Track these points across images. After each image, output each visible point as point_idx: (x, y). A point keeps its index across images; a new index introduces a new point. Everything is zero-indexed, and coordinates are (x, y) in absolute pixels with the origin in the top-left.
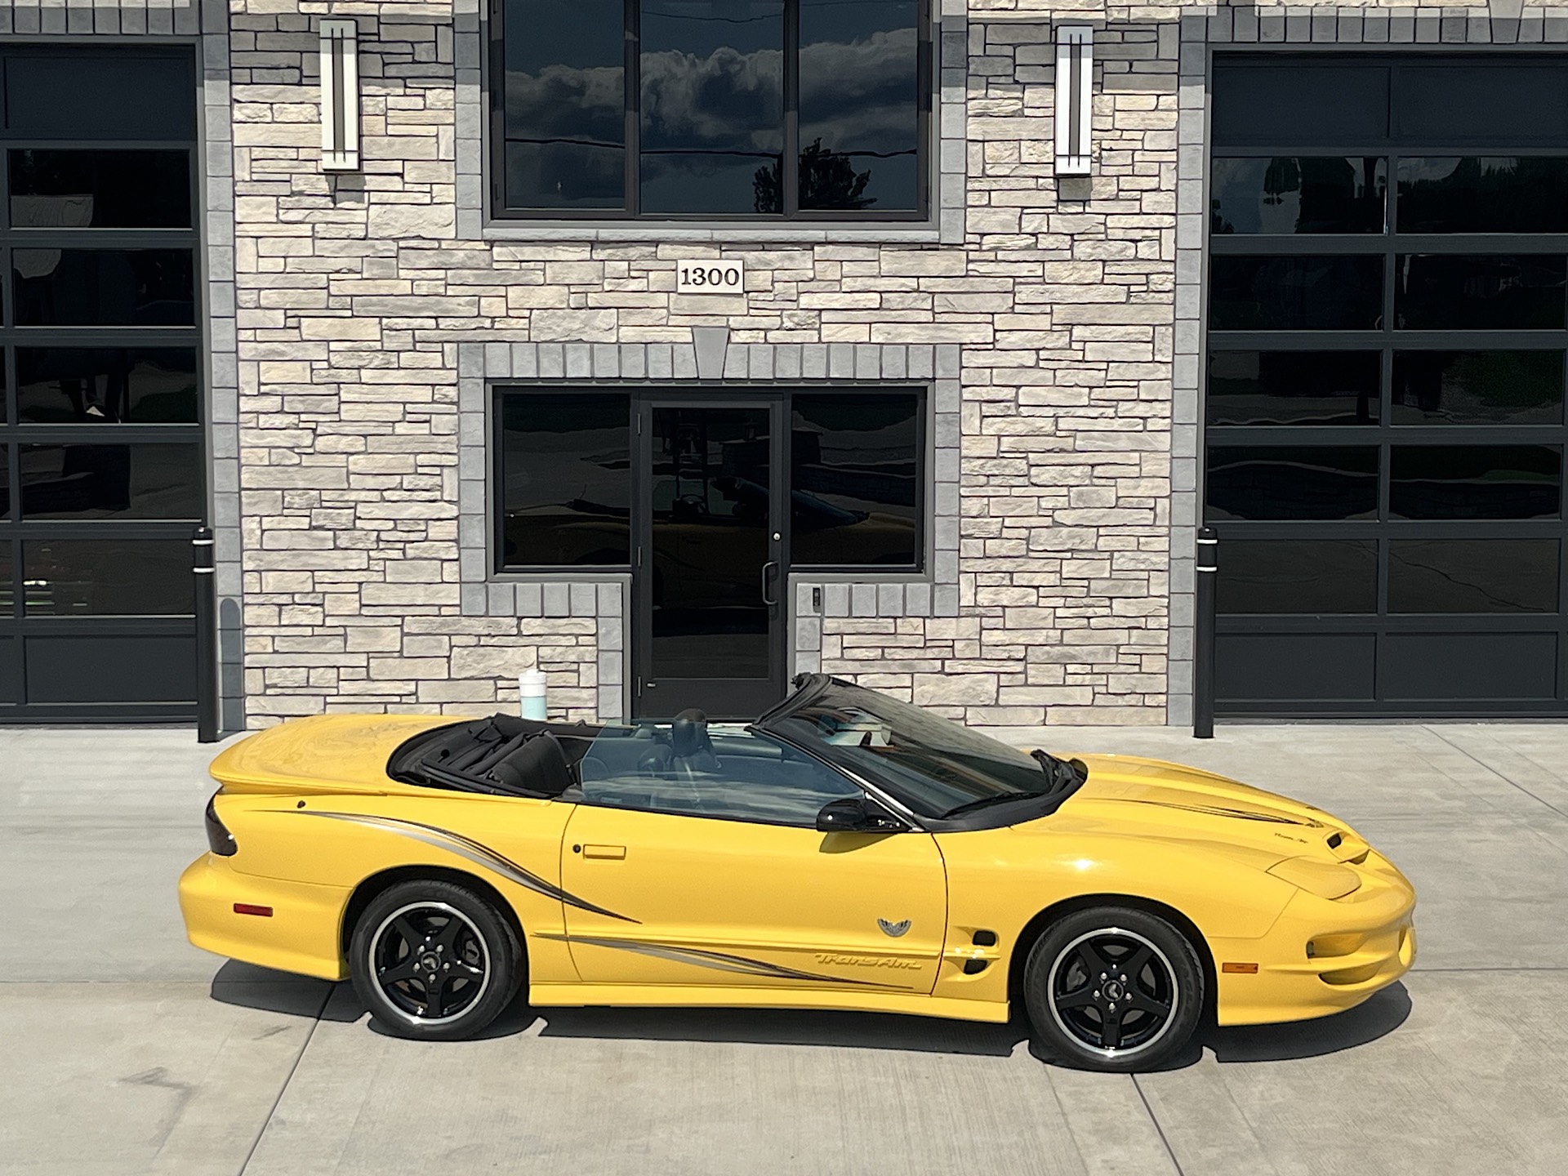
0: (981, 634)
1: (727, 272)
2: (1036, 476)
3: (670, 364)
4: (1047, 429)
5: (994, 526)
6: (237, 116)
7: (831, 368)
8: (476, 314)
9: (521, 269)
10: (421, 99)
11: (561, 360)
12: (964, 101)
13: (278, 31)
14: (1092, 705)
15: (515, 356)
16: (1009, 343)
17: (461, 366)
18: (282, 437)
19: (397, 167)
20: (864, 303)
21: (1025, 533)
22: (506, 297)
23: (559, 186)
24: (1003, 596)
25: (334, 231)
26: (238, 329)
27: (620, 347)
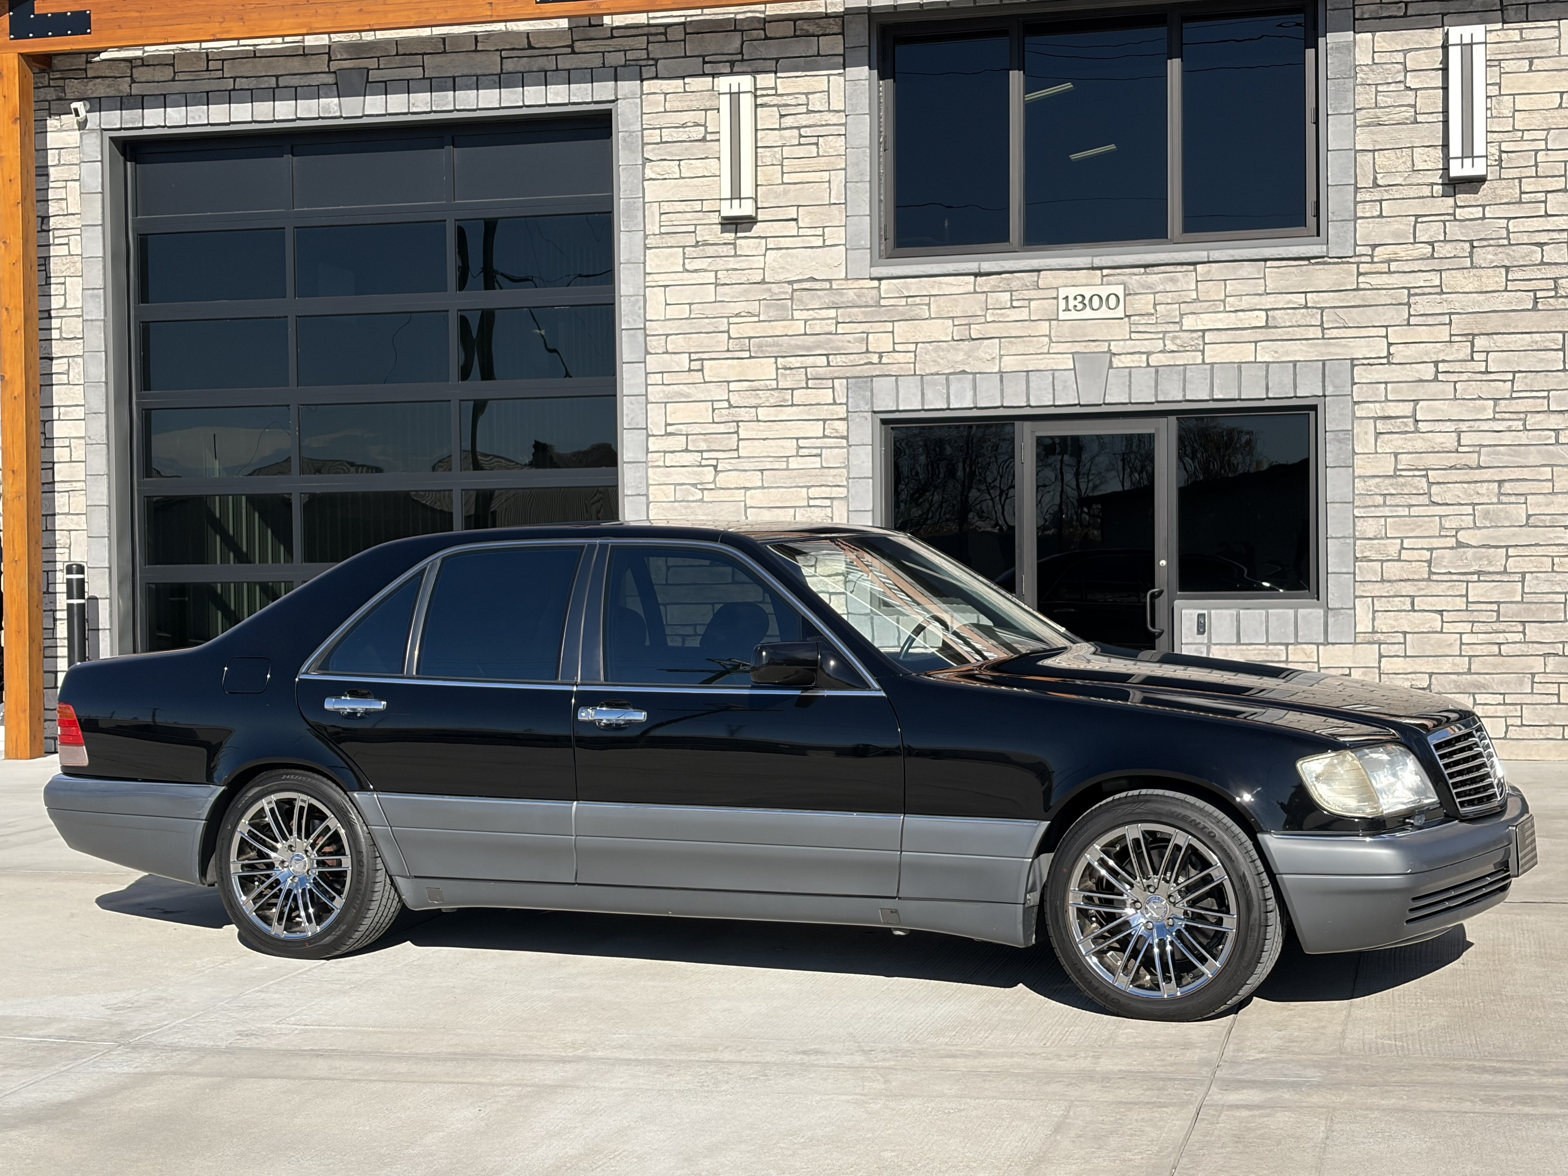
0: (1380, 662)
1: (1109, 296)
2: (1437, 495)
3: (1051, 391)
4: (1448, 445)
5: (1393, 548)
6: (649, 173)
7: (1215, 389)
8: (864, 350)
9: (907, 305)
10: (814, 147)
11: (945, 391)
12: (1351, 111)
13: (685, 92)
14: (1505, 738)
15: (900, 389)
16: (1405, 356)
17: (850, 400)
18: (687, 474)
19: (792, 213)
20: (1248, 321)
21: (1426, 555)
22: (893, 332)
23: (947, 224)
24: (1403, 621)
25: (735, 277)
26: (647, 374)
27: (1001, 377)
